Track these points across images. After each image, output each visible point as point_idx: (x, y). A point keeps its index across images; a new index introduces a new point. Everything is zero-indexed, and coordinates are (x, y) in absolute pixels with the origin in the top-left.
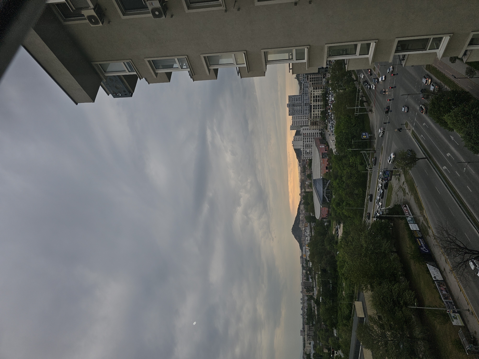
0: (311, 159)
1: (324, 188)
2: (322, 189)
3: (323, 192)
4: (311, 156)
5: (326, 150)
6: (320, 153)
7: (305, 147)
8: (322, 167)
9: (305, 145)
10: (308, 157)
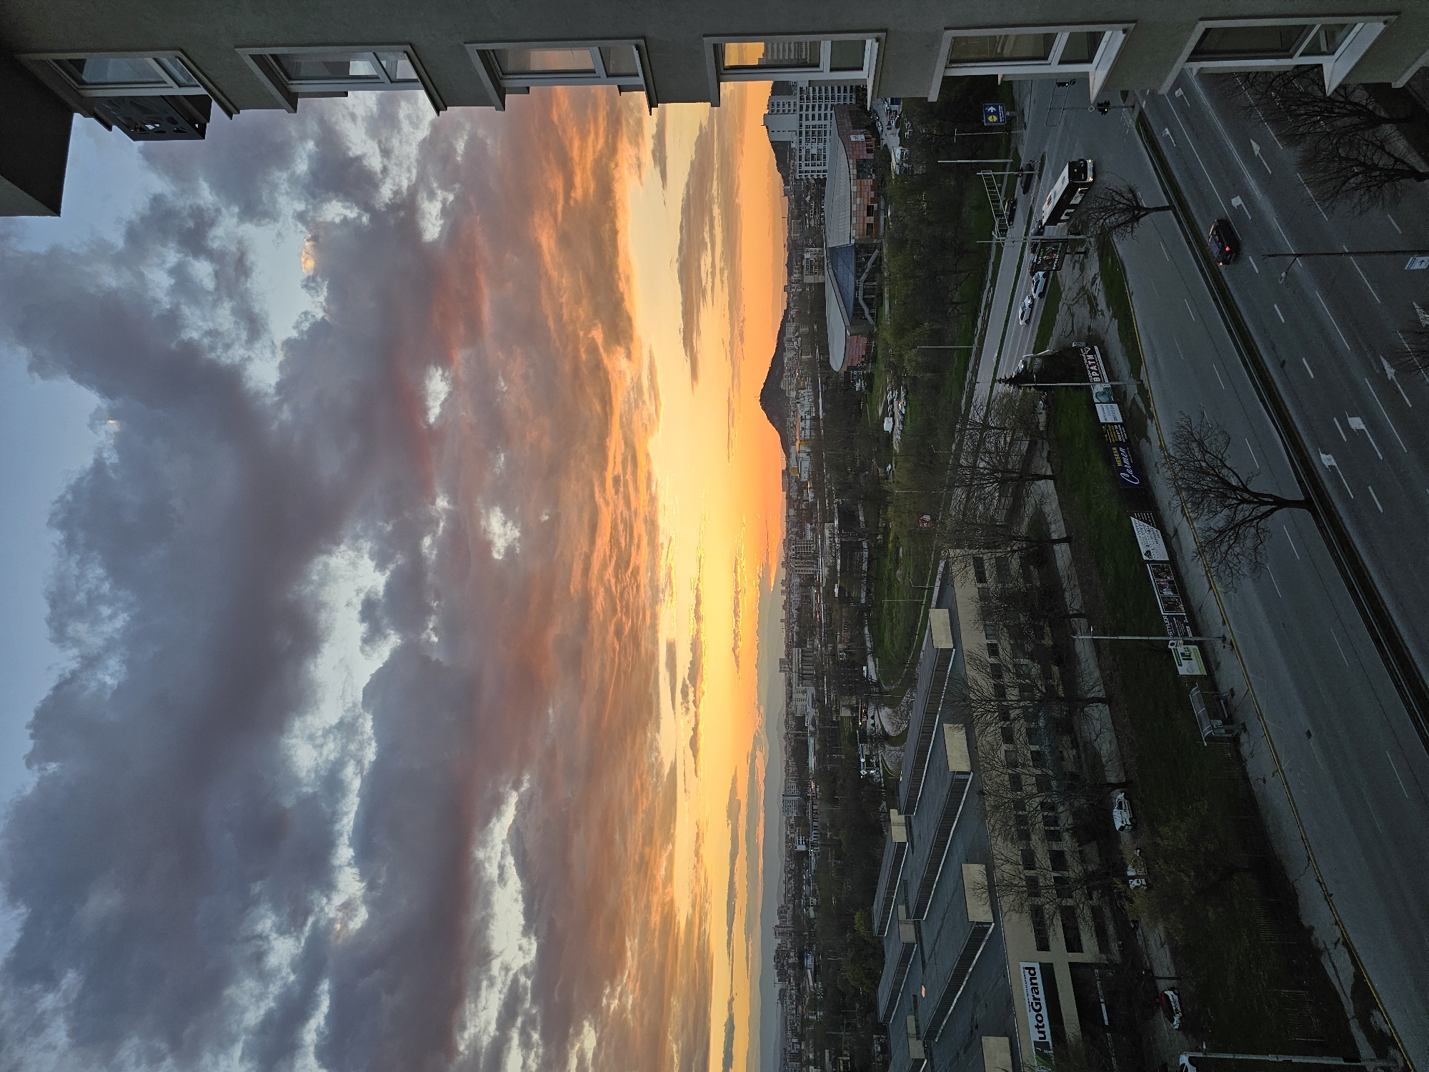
0: (822, 177)
1: (857, 277)
2: (852, 278)
3: (857, 289)
4: (822, 168)
5: (869, 151)
7: (804, 138)
8: (854, 208)
9: (804, 129)
10: (812, 172)
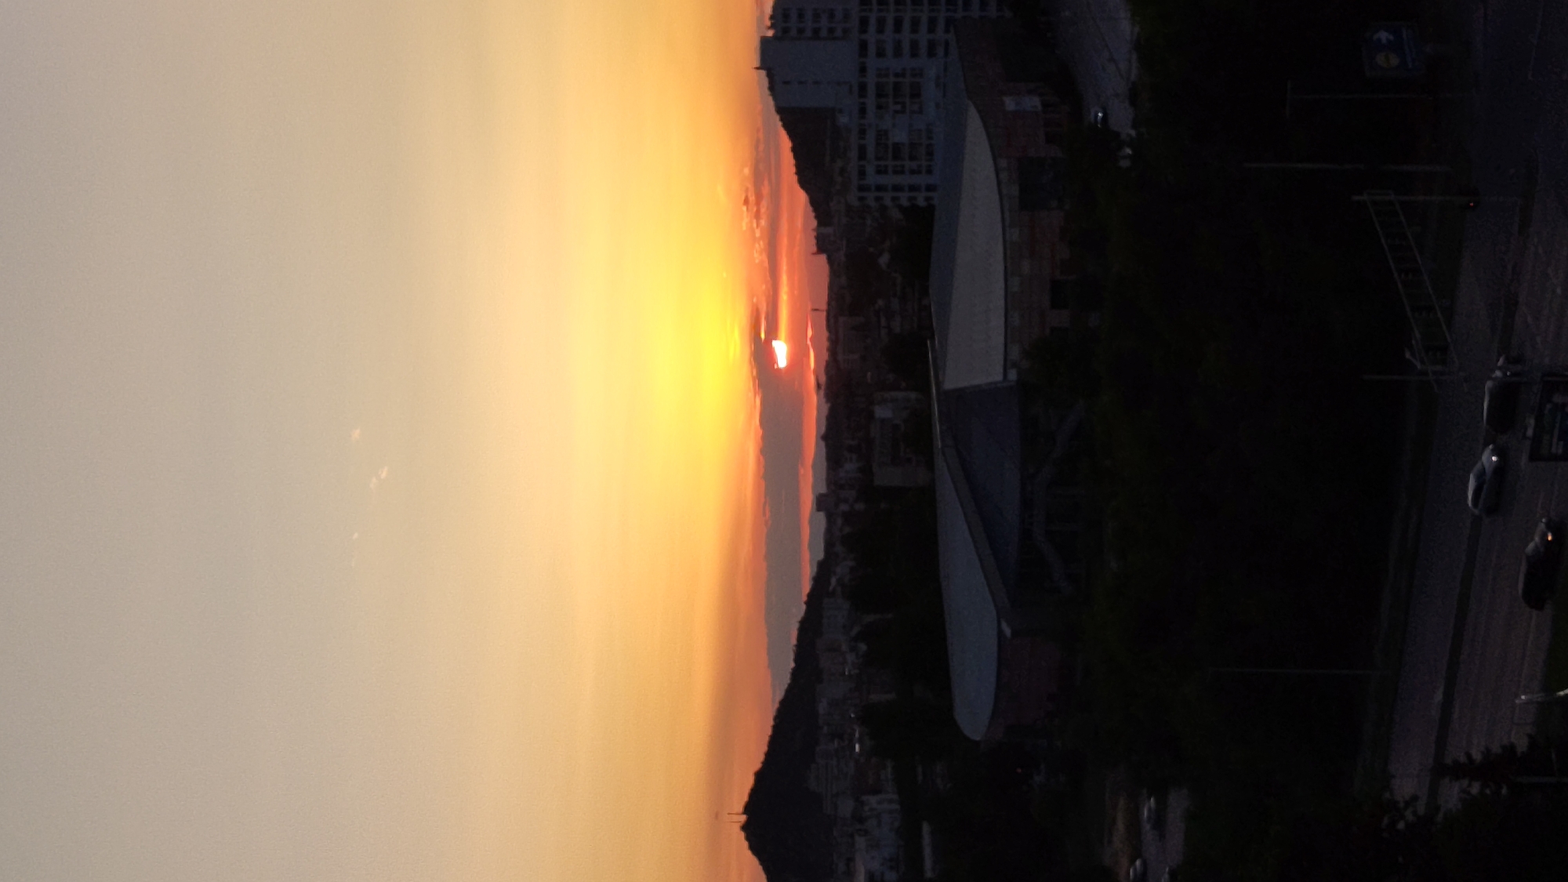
0: (921, 202)
1: (1029, 472)
2: (1013, 475)
3: (1027, 503)
4: (921, 180)
5: (1051, 139)
6: (1003, 163)
7: (871, 101)
8: (1016, 285)
9: (871, 80)
10: (897, 188)
